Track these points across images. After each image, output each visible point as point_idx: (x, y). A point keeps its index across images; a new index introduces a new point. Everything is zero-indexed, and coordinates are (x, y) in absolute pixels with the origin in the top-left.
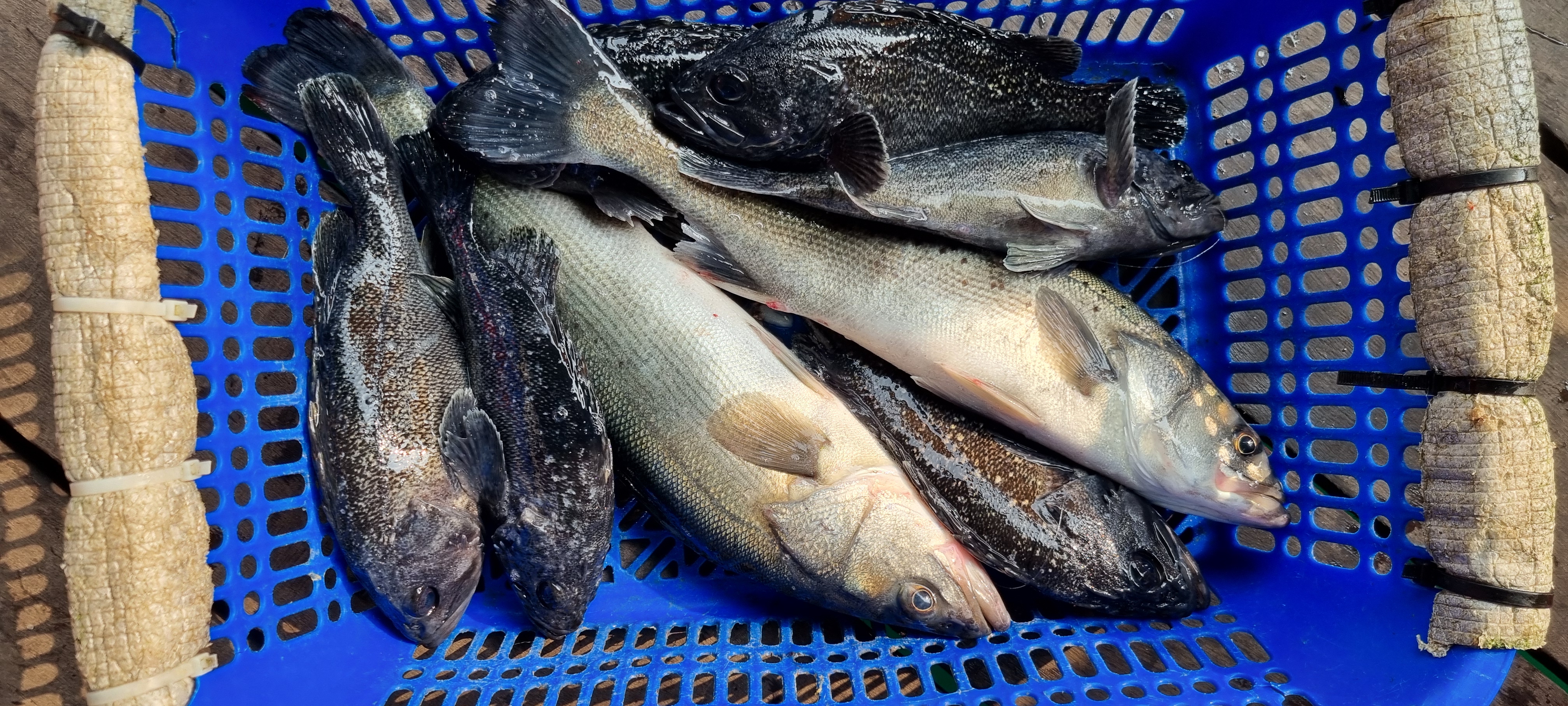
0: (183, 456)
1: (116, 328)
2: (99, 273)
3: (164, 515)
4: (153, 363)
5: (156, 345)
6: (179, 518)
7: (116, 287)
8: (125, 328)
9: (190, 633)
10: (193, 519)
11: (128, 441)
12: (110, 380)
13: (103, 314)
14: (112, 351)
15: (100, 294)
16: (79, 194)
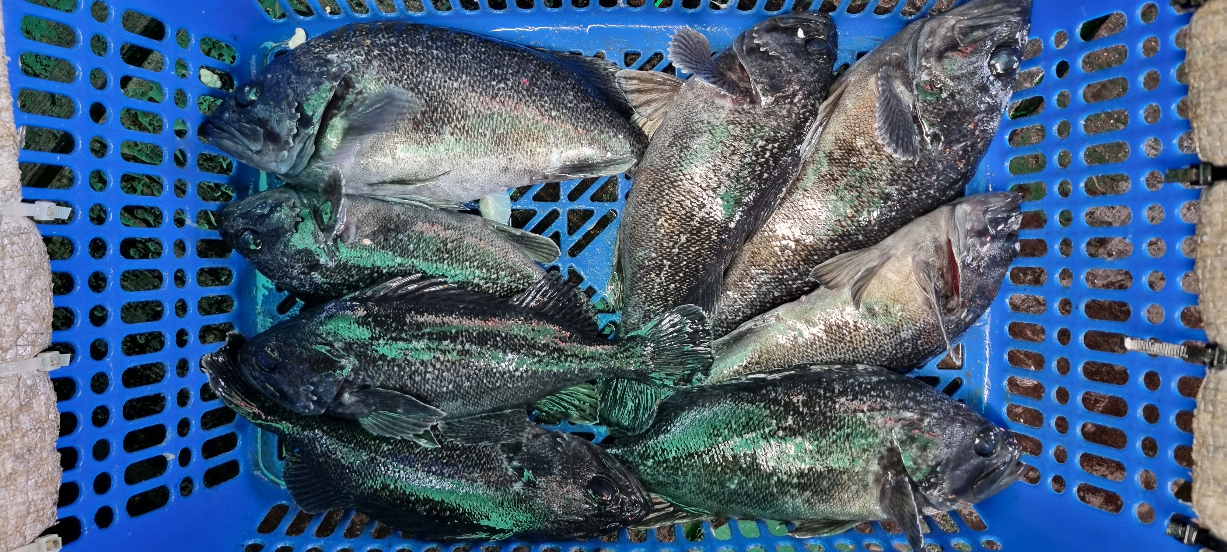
3: (14, 404)
6: (29, 405)
9: (34, 516)
10: (44, 407)
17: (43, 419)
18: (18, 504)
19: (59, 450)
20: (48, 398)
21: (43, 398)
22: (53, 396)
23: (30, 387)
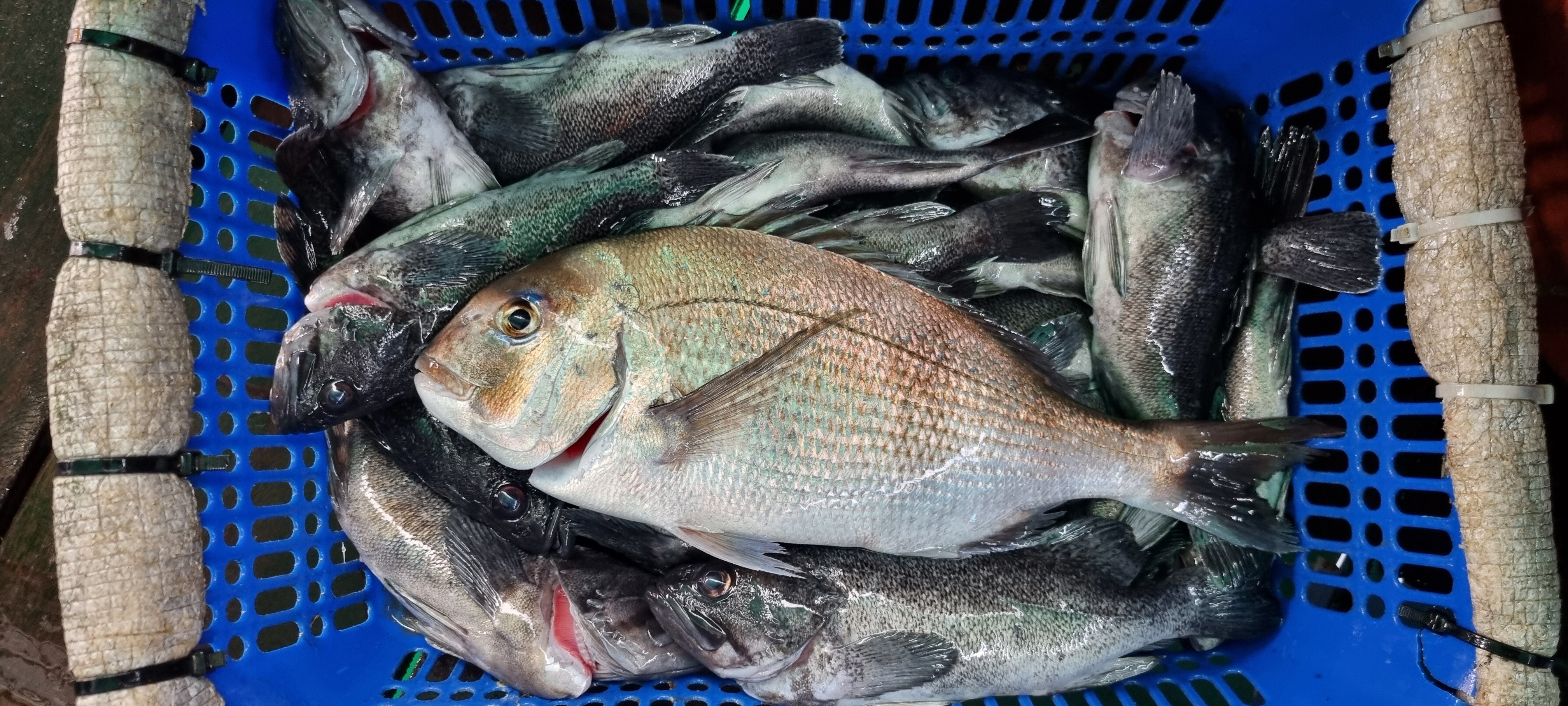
0: (1417, 246)
1: (1487, 369)
2: (1504, 424)
3: (1437, 189)
4: (1450, 336)
5: (1446, 354)
6: (1423, 187)
7: (1487, 409)
8: (1478, 368)
9: (1412, 74)
10: (1409, 186)
11: (1474, 260)
12: (1494, 318)
13: (1502, 384)
14: (1491, 346)
15: (1502, 402)
16: (1525, 500)
17: (1408, 174)
18: (1429, 85)
19: (1391, 143)
20: (1404, 195)
21: (1410, 195)
22: (1400, 198)
23: (1423, 206)
